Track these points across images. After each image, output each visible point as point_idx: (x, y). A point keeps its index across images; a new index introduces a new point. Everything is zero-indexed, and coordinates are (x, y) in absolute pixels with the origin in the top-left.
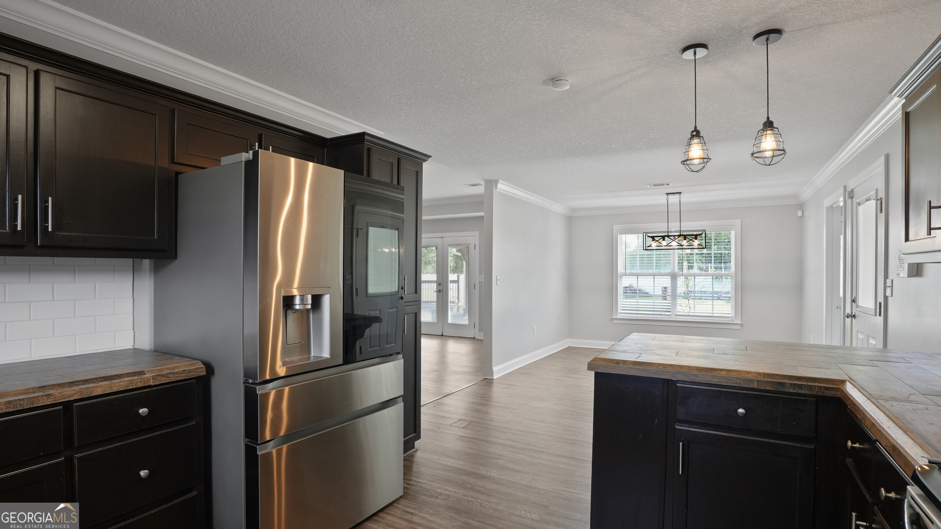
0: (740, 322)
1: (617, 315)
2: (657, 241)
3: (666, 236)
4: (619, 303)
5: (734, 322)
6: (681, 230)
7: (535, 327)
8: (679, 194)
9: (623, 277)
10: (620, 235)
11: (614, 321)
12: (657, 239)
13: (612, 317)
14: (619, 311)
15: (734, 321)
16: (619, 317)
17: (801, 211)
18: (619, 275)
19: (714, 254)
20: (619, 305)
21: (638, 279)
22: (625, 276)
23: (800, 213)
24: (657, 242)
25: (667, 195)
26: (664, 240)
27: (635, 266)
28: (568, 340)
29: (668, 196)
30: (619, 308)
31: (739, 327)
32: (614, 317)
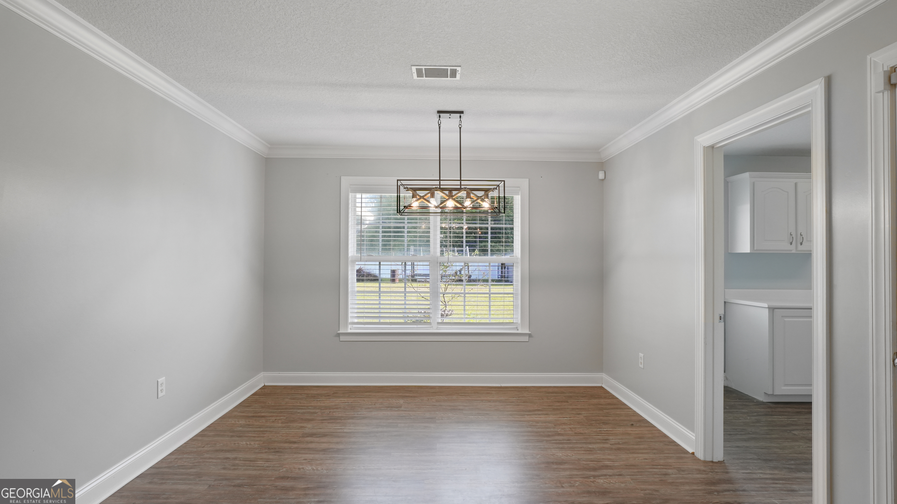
0: (527, 332)
1: (346, 326)
2: (423, 197)
3: (436, 189)
4: (350, 306)
5: (519, 332)
6: (462, 179)
7: (161, 380)
8: (458, 115)
9: (357, 263)
10: (353, 194)
11: (342, 338)
12: (421, 193)
13: (339, 331)
14: (350, 320)
15: (520, 328)
16: (349, 331)
17: (603, 172)
18: (350, 259)
19: (492, 229)
20: (350, 311)
21: (380, 267)
22: (361, 261)
23: (601, 175)
24: (422, 200)
25: (438, 115)
26: (433, 196)
27: (375, 245)
28: (262, 375)
29: (440, 116)
30: (350, 315)
31: (526, 339)
32: (341, 331)
